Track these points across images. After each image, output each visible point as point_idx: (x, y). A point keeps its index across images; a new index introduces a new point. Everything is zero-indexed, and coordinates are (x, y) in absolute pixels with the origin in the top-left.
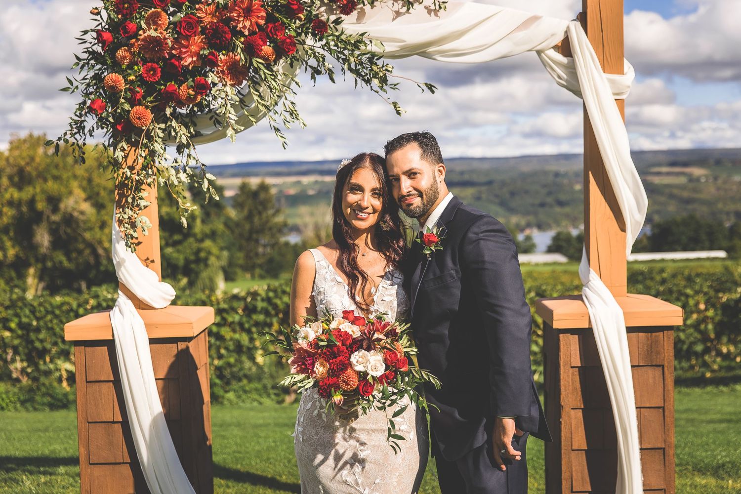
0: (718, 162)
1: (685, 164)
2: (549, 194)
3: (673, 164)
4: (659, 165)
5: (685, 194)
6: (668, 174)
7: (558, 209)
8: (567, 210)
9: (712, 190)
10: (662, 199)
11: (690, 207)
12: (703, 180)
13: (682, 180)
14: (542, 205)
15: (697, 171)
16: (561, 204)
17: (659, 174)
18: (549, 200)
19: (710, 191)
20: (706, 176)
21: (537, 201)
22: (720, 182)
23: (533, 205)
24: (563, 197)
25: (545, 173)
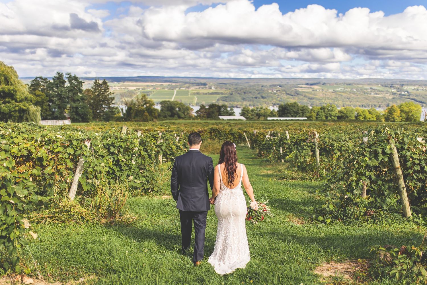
0: (324, 84)
1: (312, 85)
2: (259, 93)
3: (307, 84)
4: (302, 84)
5: (311, 96)
6: (305, 87)
7: (262, 99)
8: (265, 100)
9: (321, 95)
10: (302, 97)
11: (311, 100)
12: (318, 90)
13: (310, 90)
14: (256, 98)
15: (316, 87)
16: (263, 97)
17: (301, 87)
18: (259, 96)
19: (320, 95)
20: (319, 89)
21: (254, 96)
22: (324, 91)
23: (252, 98)
24: (264, 95)
25: (258, 85)
